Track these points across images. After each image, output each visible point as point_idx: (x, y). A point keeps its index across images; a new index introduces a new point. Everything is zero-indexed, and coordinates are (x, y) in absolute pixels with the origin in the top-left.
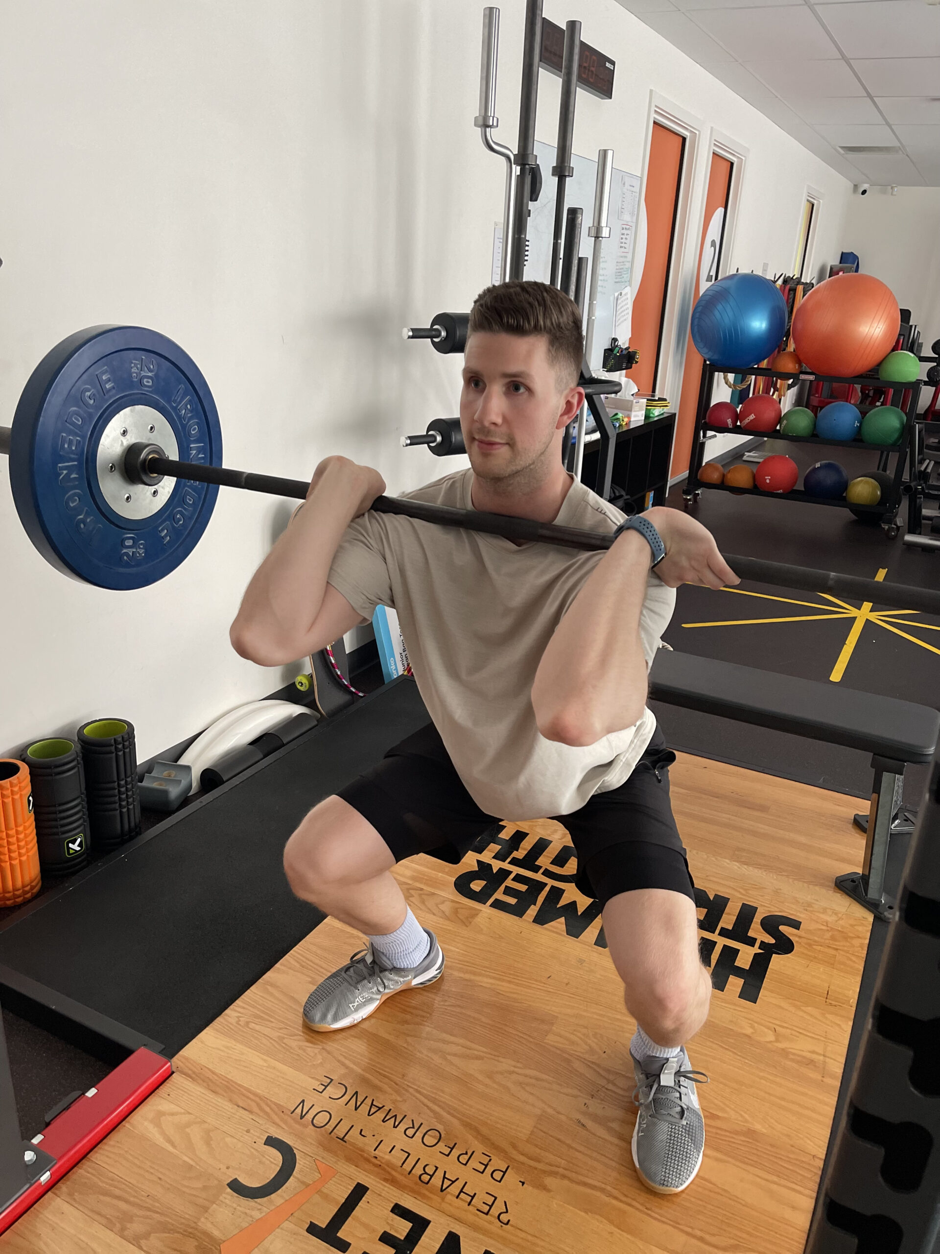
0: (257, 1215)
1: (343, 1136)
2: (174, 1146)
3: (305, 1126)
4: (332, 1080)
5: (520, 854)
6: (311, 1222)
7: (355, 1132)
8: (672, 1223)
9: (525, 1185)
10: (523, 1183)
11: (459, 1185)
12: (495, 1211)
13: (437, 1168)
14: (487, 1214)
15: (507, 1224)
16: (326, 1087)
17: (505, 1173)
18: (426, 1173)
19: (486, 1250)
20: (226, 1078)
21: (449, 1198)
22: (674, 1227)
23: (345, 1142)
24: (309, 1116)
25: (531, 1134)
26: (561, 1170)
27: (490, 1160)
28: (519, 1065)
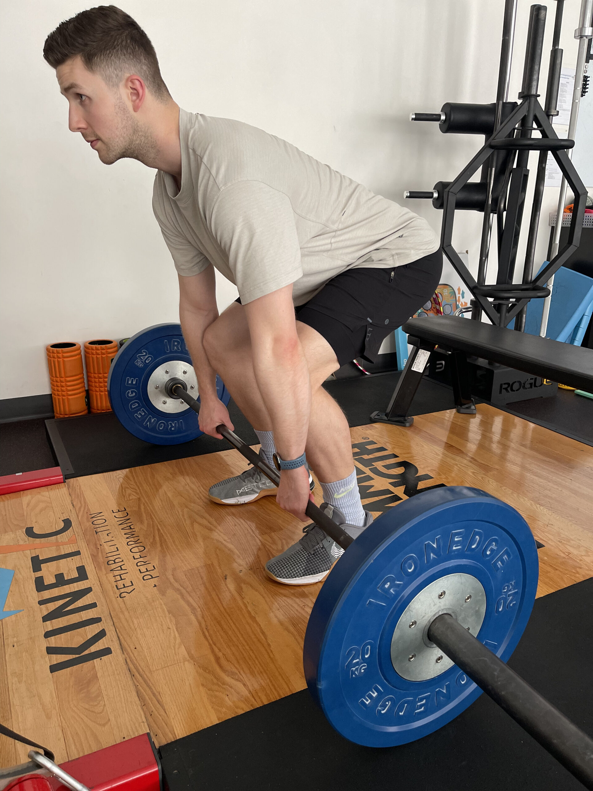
0: (21, 543)
1: (98, 531)
2: (27, 507)
3: (88, 521)
4: (125, 510)
5: (366, 457)
6: (38, 555)
7: (108, 532)
8: (211, 642)
9: (155, 587)
10: (155, 586)
11: (123, 572)
12: (122, 590)
13: (123, 561)
14: (118, 589)
15: (121, 597)
16: (119, 511)
17: (152, 578)
18: (114, 561)
19: (96, 603)
20: (83, 492)
21: (111, 575)
22: (210, 644)
23: (97, 534)
24: (94, 519)
25: (190, 570)
26: (184, 591)
27: (154, 570)
28: (229, 540)
